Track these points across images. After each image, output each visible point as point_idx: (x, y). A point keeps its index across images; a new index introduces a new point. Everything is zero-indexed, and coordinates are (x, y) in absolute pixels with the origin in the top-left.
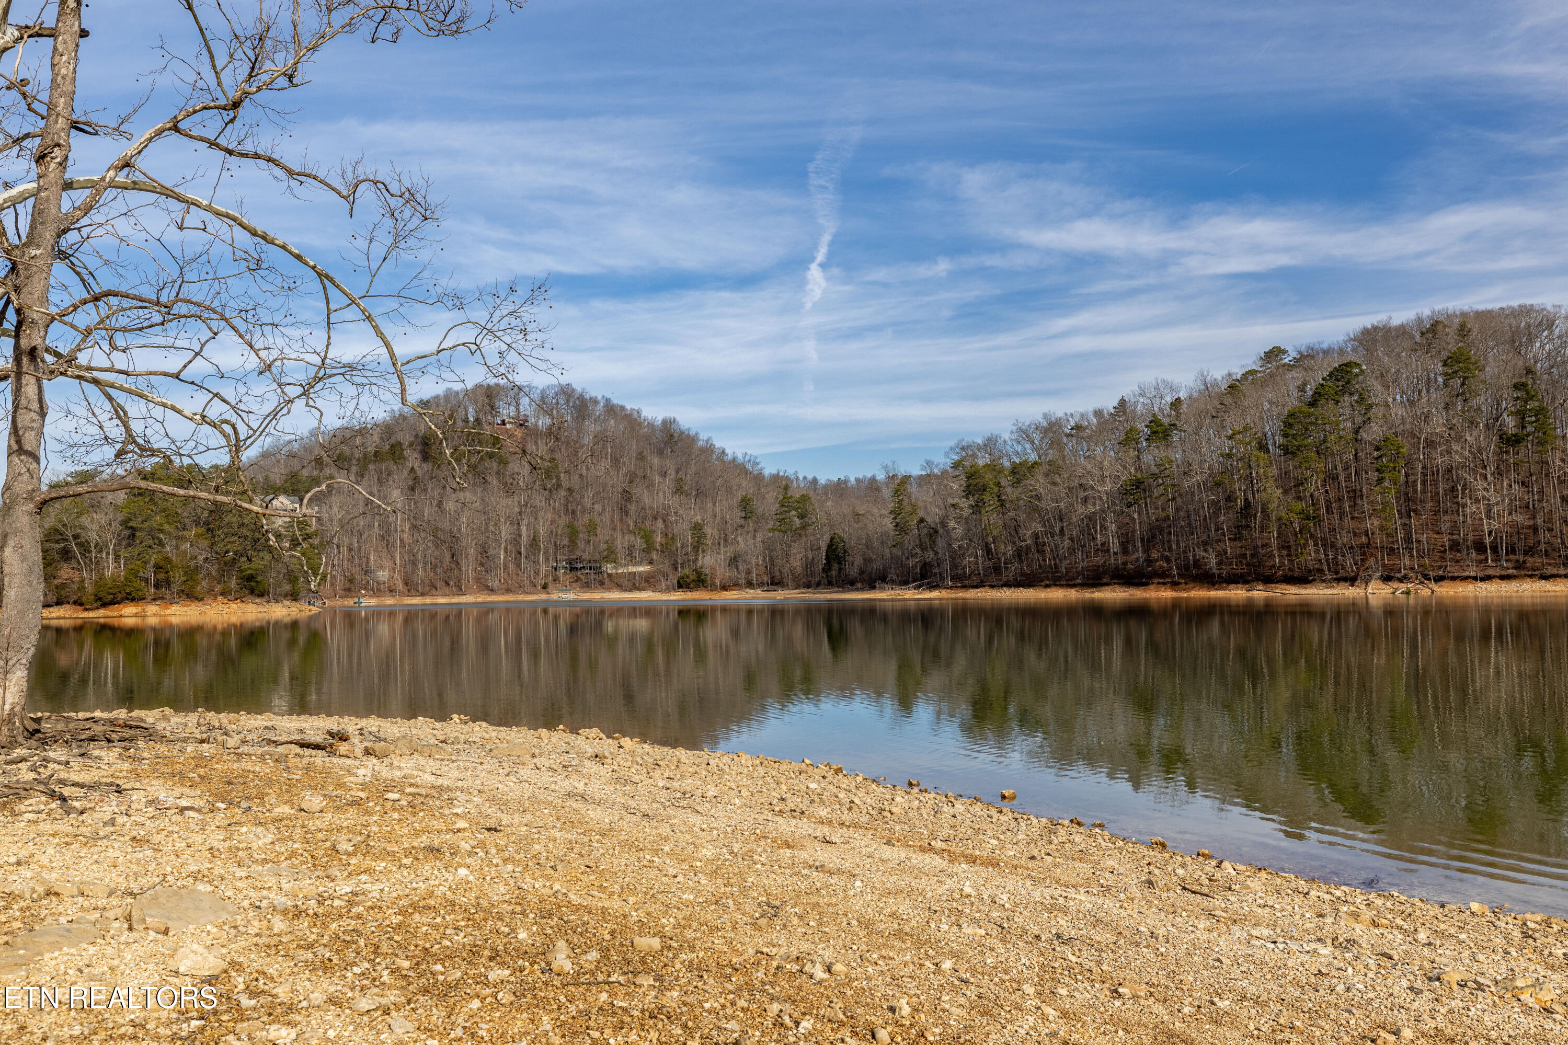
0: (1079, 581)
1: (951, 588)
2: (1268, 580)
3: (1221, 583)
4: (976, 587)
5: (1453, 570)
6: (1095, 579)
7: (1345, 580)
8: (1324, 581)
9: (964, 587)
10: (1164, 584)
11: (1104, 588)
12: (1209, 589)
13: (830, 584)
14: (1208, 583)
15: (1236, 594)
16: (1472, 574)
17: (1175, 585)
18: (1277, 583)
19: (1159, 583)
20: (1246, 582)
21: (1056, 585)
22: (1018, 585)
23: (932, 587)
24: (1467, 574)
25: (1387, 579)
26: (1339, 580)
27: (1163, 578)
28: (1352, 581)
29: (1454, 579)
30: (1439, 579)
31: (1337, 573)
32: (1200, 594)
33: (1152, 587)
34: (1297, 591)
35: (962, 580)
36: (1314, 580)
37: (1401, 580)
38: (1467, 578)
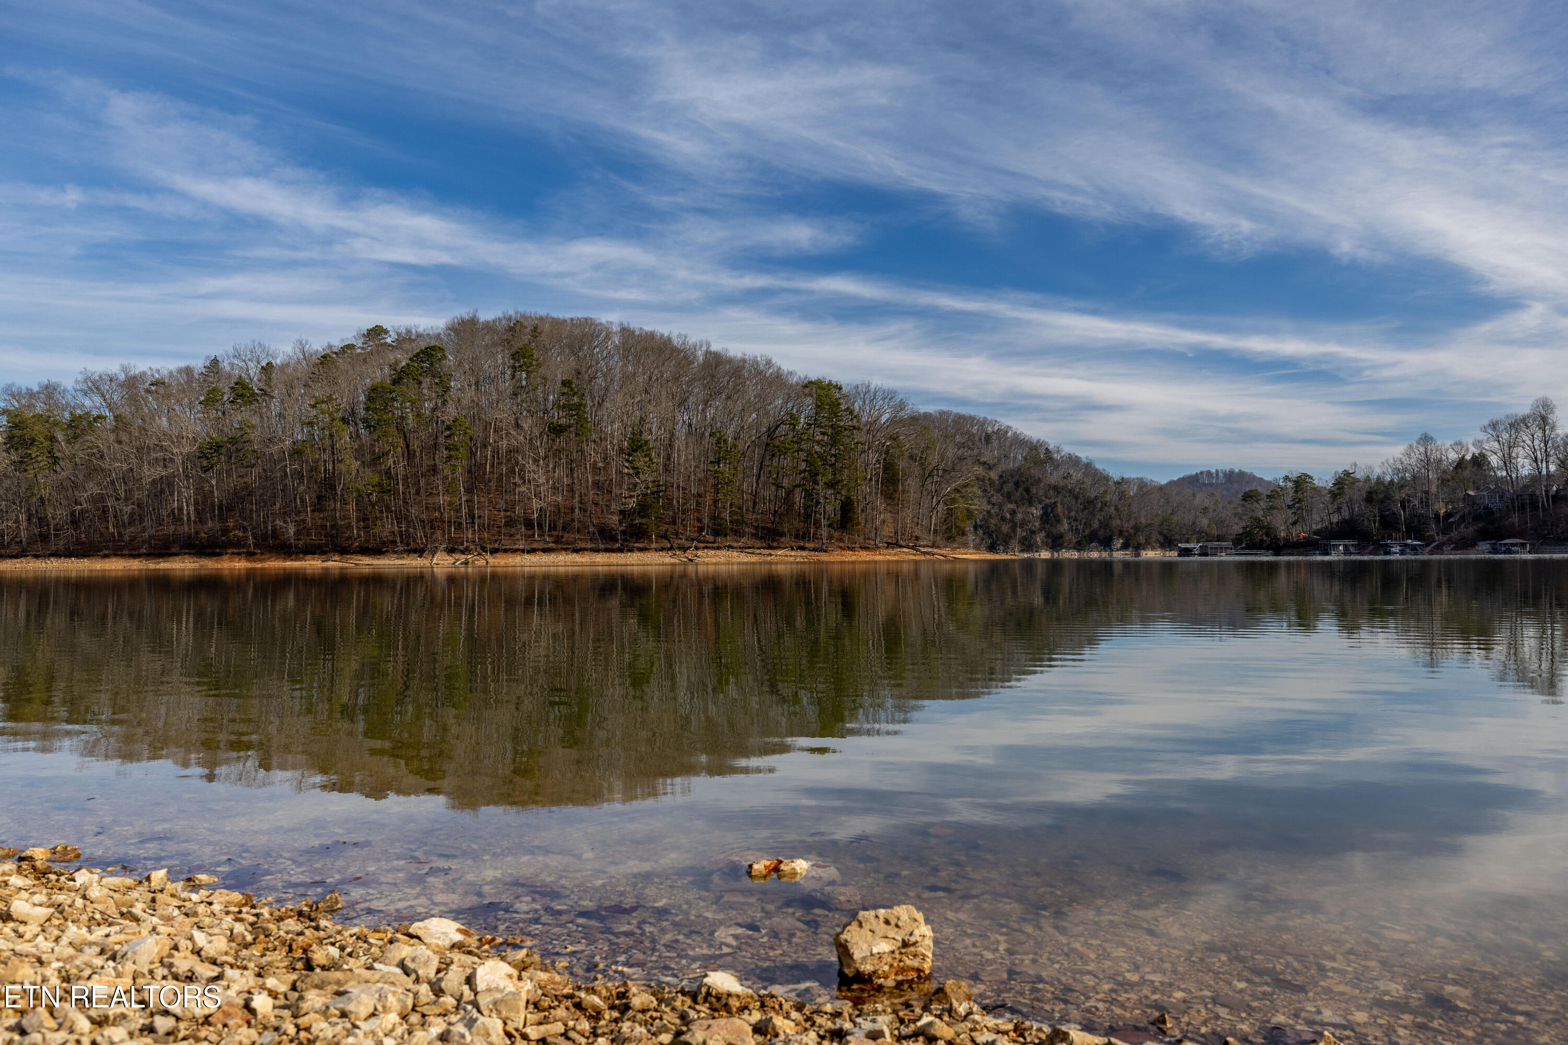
0: (144, 551)
2: (344, 551)
3: (297, 553)
5: (506, 543)
6: (162, 550)
7: (414, 551)
8: (396, 552)
10: (239, 554)
11: (171, 559)
12: (285, 560)
14: (285, 553)
15: (313, 564)
16: (521, 547)
17: (250, 555)
18: (352, 554)
19: (233, 554)
20: (323, 553)
21: (116, 555)
22: (69, 554)
24: (516, 547)
25: (451, 551)
26: (409, 552)
27: (238, 547)
28: (420, 552)
29: (506, 551)
30: (494, 551)
31: (408, 545)
32: (275, 565)
33: (226, 557)
34: (370, 562)
36: (387, 551)
37: (463, 552)
38: (516, 551)
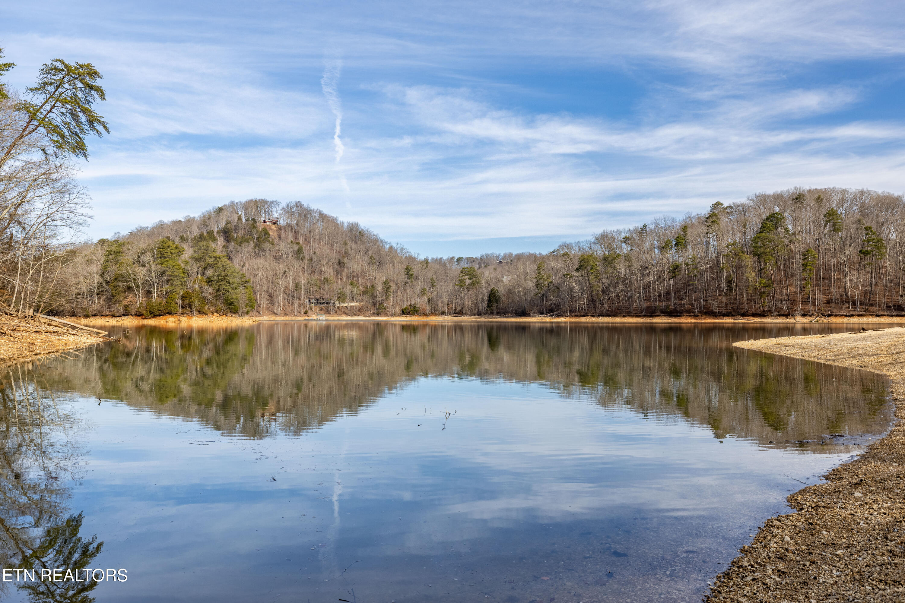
0: (643, 314)
1: (569, 316)
2: (743, 315)
3: (720, 316)
4: (584, 316)
5: (835, 311)
6: (651, 313)
7: (783, 315)
8: (773, 316)
9: (577, 316)
10: (690, 316)
11: (657, 318)
12: (714, 319)
13: (492, 313)
14: (713, 316)
15: (728, 321)
16: (845, 314)
17: (695, 316)
18: (748, 316)
19: (687, 316)
20: (733, 316)
21: (630, 316)
22: (608, 315)
23: (559, 316)
24: (842, 313)
25: (804, 315)
26: (780, 315)
27: (690, 313)
28: (787, 316)
29: (836, 316)
30: (829, 316)
31: (778, 312)
32: (709, 320)
33: (683, 317)
34: (760, 320)
35: (574, 312)
36: (767, 315)
37: (810, 316)
38: (842, 315)
